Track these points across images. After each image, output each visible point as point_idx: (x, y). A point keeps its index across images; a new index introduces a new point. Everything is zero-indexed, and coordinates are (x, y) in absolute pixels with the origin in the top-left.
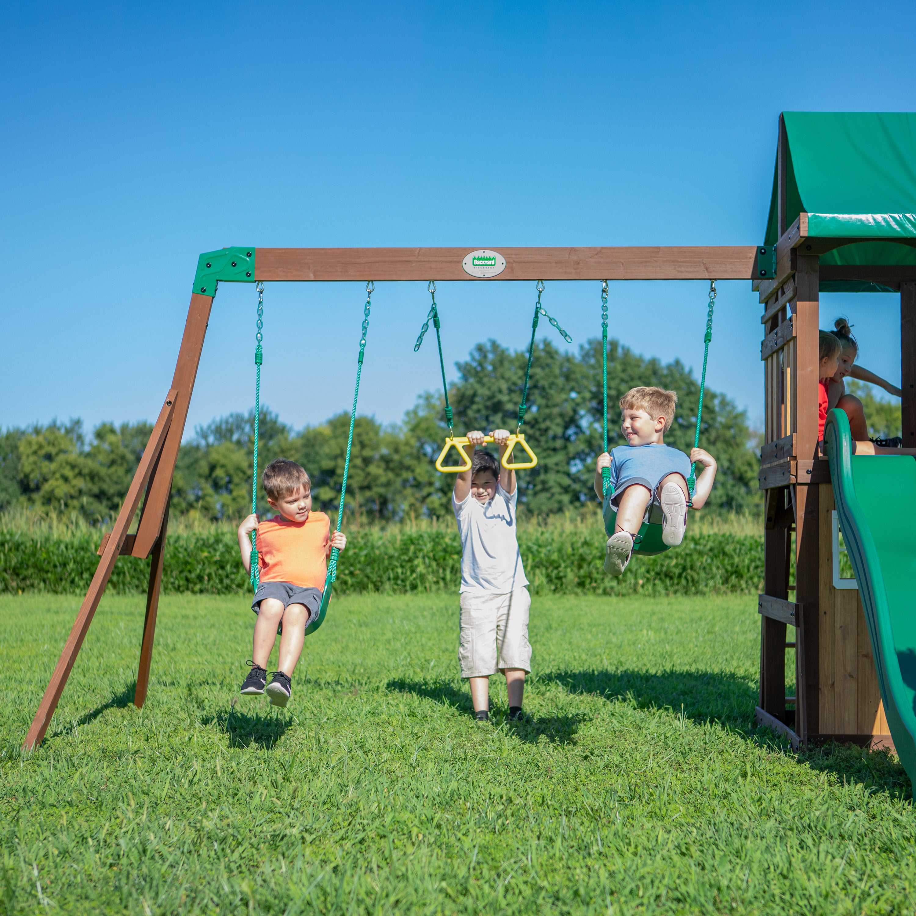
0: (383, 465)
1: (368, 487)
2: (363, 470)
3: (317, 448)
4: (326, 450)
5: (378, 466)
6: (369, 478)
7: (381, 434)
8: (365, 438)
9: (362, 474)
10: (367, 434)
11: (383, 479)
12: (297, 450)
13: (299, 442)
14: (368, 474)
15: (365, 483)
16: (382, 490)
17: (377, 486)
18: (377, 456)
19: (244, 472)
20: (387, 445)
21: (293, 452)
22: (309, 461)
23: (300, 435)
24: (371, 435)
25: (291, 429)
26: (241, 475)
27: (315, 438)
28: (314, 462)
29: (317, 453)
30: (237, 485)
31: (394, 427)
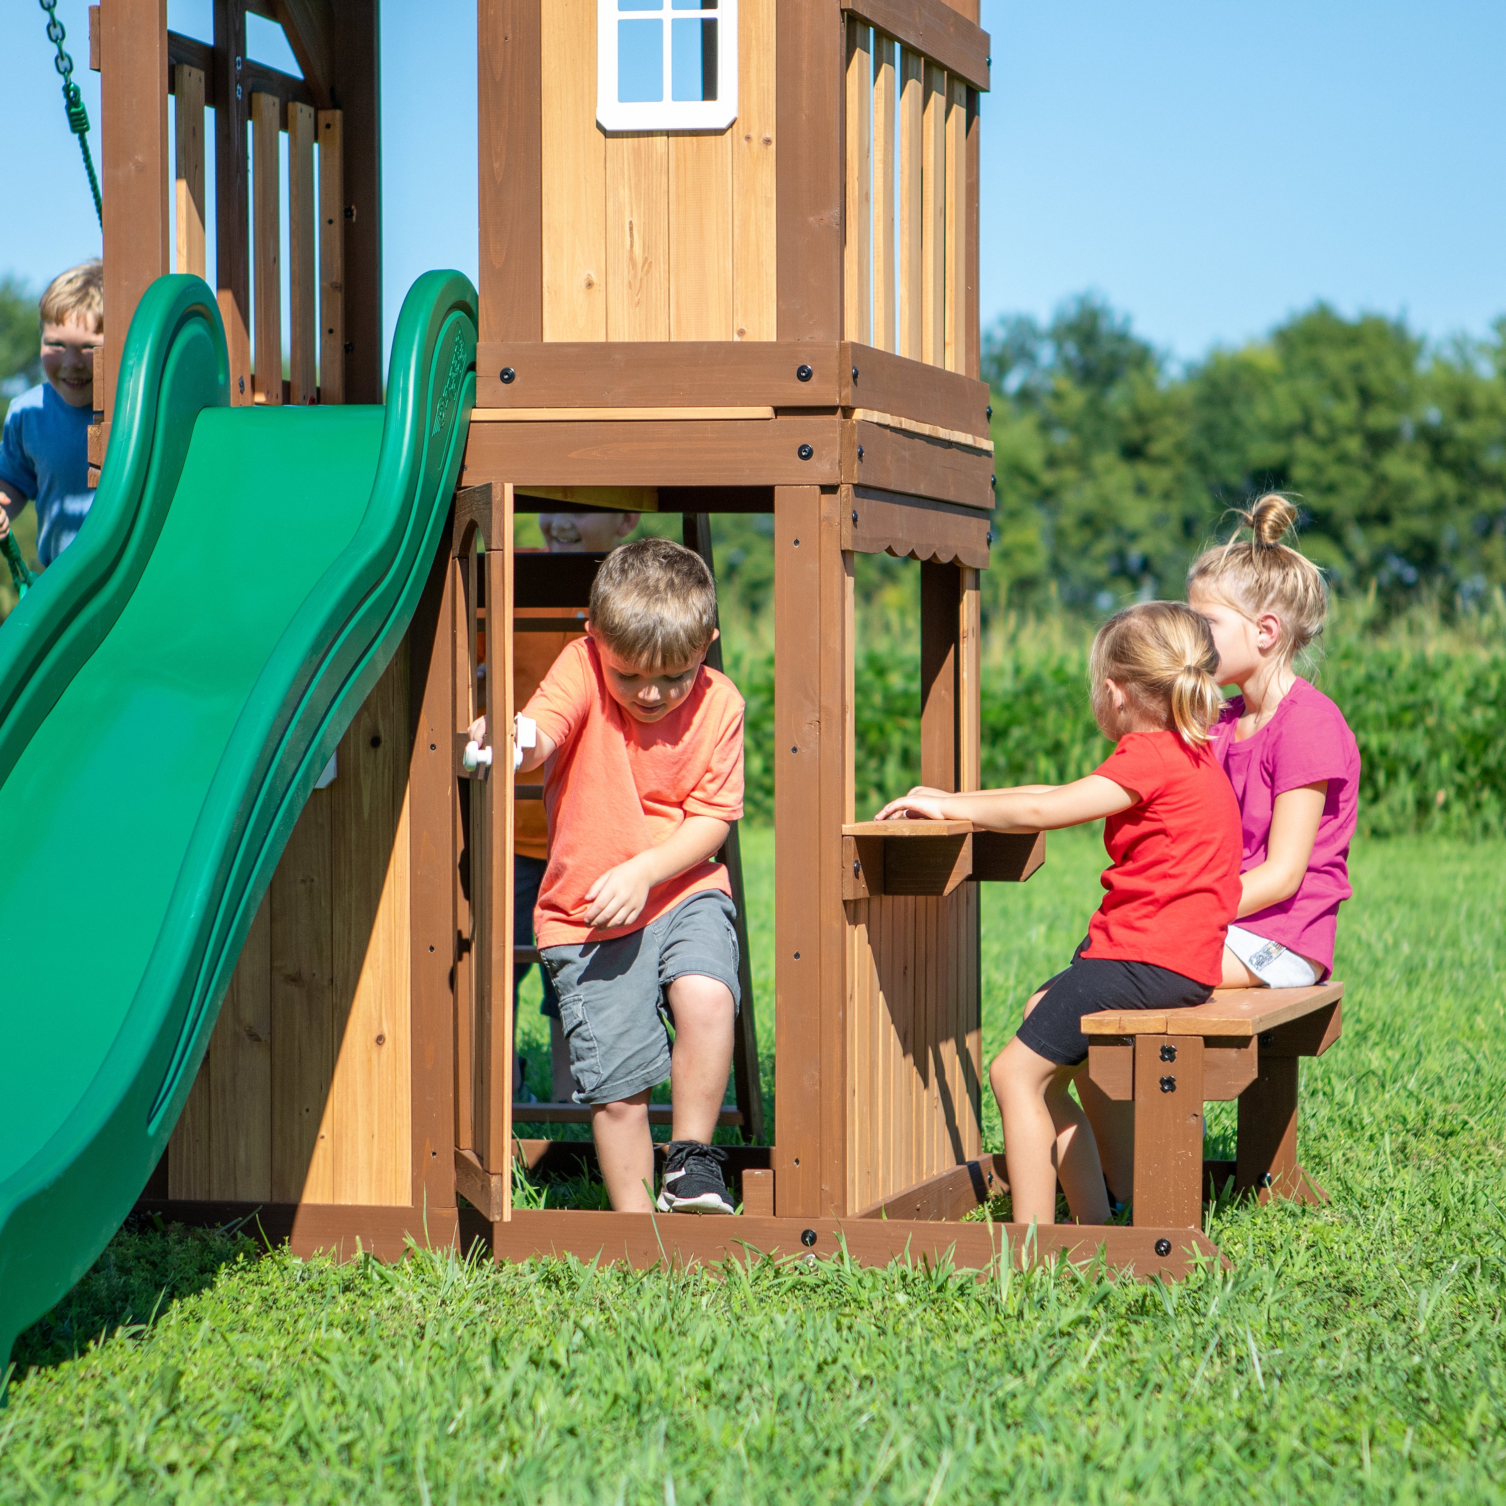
0: (1423, 452)
1: (1384, 518)
2: (1367, 468)
3: (1239, 409)
4: (1263, 412)
5: (1411, 457)
6: (1385, 493)
7: (1424, 366)
8: (1374, 378)
9: (1365, 481)
10: (1379, 363)
11: (1424, 494)
12: (1180, 414)
13: (1188, 394)
14: (1382, 480)
15: (1374, 506)
16: (1421, 525)
17: (1407, 512)
18: (1408, 428)
19: (1031, 479)
20: (1437, 397)
21: (1169, 421)
22: (1216, 447)
23: (1193, 372)
24: (1392, 366)
25: (1167, 355)
26: (1024, 486)
27: (1234, 379)
28: (1231, 446)
29: (1237, 423)
30: (1013, 515)
31: (1460, 344)
